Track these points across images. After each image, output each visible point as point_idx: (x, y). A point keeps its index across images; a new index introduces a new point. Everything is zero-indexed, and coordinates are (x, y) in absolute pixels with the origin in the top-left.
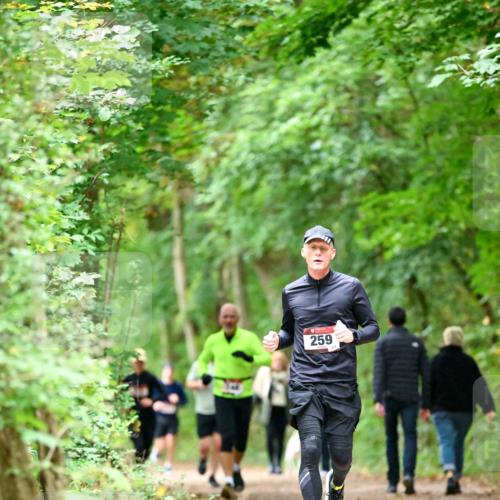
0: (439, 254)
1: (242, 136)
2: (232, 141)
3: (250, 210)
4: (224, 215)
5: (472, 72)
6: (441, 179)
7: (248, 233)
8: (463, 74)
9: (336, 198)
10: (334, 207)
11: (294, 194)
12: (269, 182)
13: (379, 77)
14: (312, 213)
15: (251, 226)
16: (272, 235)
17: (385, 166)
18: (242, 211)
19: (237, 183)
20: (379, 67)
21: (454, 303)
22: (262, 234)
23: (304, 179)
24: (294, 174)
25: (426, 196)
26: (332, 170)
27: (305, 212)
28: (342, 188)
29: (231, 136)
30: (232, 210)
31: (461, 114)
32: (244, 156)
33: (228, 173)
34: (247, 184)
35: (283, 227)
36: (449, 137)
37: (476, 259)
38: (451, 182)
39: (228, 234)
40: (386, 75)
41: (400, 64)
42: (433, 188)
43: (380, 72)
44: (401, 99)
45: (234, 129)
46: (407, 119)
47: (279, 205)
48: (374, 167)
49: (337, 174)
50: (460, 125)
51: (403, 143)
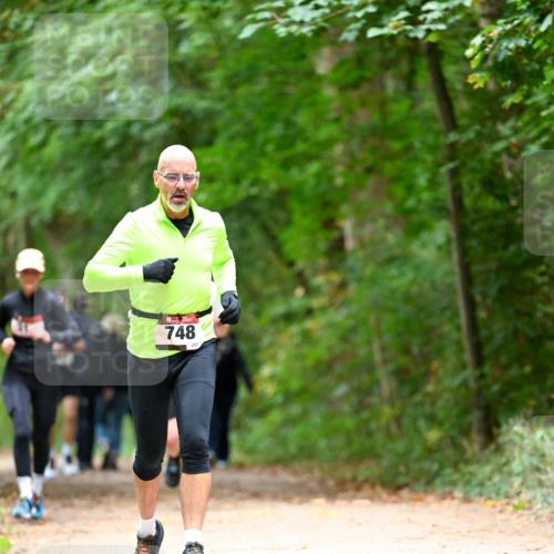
0: (247, 218)
1: (29, 87)
2: (19, 91)
3: (39, 168)
4: (10, 173)
5: (287, 20)
6: (250, 134)
7: (36, 195)
8: (277, 23)
9: (134, 155)
10: (132, 166)
11: (86, 151)
12: (60, 137)
13: (181, 22)
14: (107, 173)
15: (39, 186)
16: (63, 197)
17: (189, 120)
18: (28, 170)
19: (23, 138)
20: (182, 10)
21: (264, 272)
22: (51, 196)
23: (97, 134)
24: (86, 129)
25: (233, 154)
26: (129, 123)
27: (98, 171)
28: (140, 144)
29: (17, 86)
30: (18, 168)
31: (272, 62)
32: (31, 108)
33: (13, 127)
34: (34, 140)
35: (74, 188)
36: (258, 88)
37: (289, 223)
38: (260, 138)
39: (13, 195)
40: (188, 19)
41: (205, 9)
42: (241, 145)
43: (183, 16)
44: (206, 46)
45: (20, 78)
46: (212, 68)
47: (70, 164)
48: (176, 121)
49: (135, 129)
50: (271, 75)
51: (208, 94)
